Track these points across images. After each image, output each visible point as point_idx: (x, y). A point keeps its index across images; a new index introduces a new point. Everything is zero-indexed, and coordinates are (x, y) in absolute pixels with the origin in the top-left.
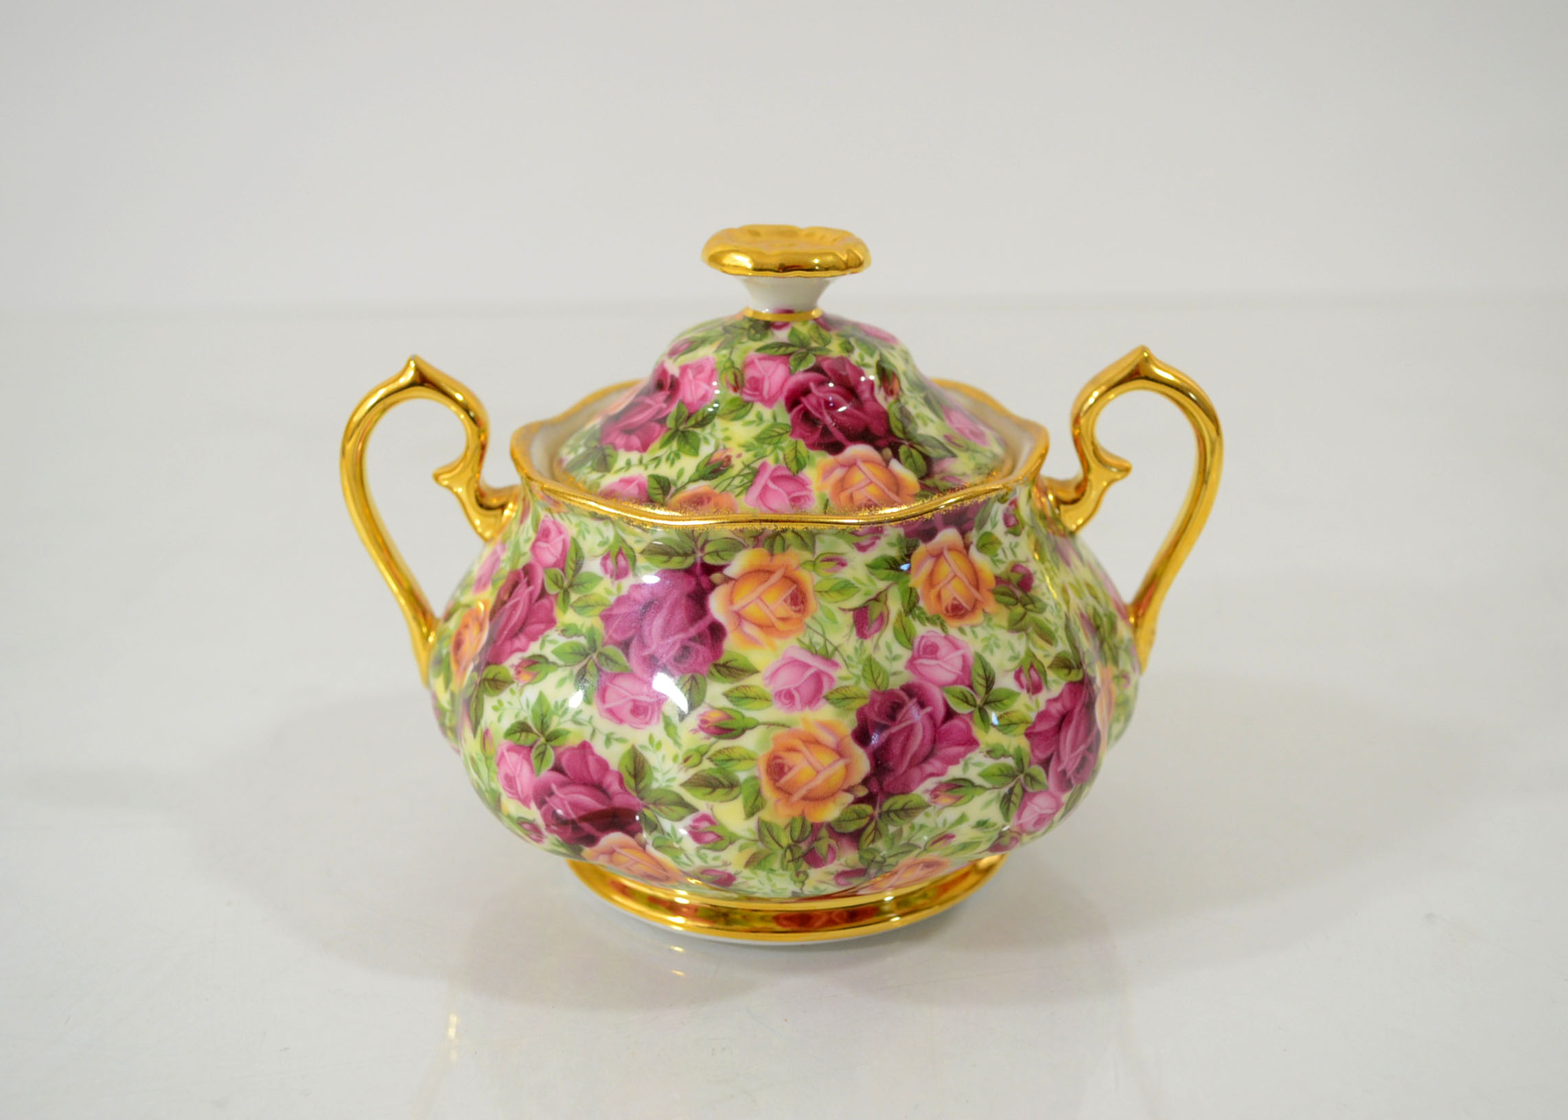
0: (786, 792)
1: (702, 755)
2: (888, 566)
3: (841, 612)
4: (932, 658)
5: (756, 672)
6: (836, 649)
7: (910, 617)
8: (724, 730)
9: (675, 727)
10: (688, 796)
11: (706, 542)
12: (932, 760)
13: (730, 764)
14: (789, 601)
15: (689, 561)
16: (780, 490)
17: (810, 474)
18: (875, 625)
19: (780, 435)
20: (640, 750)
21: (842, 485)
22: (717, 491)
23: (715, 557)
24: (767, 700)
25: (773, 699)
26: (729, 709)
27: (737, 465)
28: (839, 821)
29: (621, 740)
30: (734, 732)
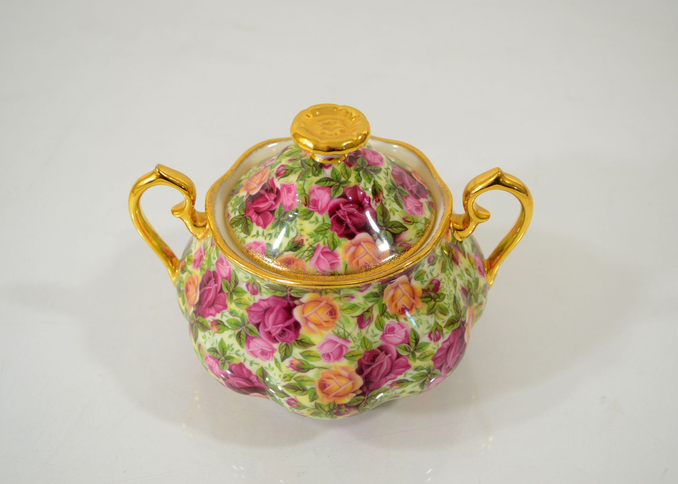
0: (327, 394)
1: (291, 377)
2: (373, 296)
3: (352, 318)
4: (392, 334)
5: (314, 345)
6: (349, 334)
7: (383, 317)
8: (301, 368)
9: (280, 364)
10: (286, 391)
11: (291, 289)
12: (391, 374)
13: (302, 382)
14: (329, 314)
15: (284, 294)
16: (325, 259)
17: (339, 250)
18: (367, 322)
19: (326, 229)
20: (265, 369)
21: (354, 256)
22: (297, 258)
23: (296, 294)
24: (319, 357)
25: (321, 357)
26: (302, 360)
27: (306, 245)
28: (349, 403)
29: (257, 364)
30: (304, 370)
